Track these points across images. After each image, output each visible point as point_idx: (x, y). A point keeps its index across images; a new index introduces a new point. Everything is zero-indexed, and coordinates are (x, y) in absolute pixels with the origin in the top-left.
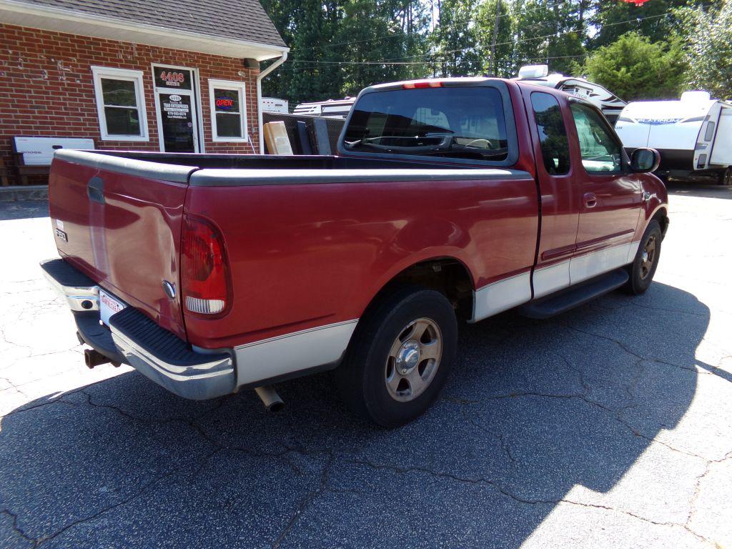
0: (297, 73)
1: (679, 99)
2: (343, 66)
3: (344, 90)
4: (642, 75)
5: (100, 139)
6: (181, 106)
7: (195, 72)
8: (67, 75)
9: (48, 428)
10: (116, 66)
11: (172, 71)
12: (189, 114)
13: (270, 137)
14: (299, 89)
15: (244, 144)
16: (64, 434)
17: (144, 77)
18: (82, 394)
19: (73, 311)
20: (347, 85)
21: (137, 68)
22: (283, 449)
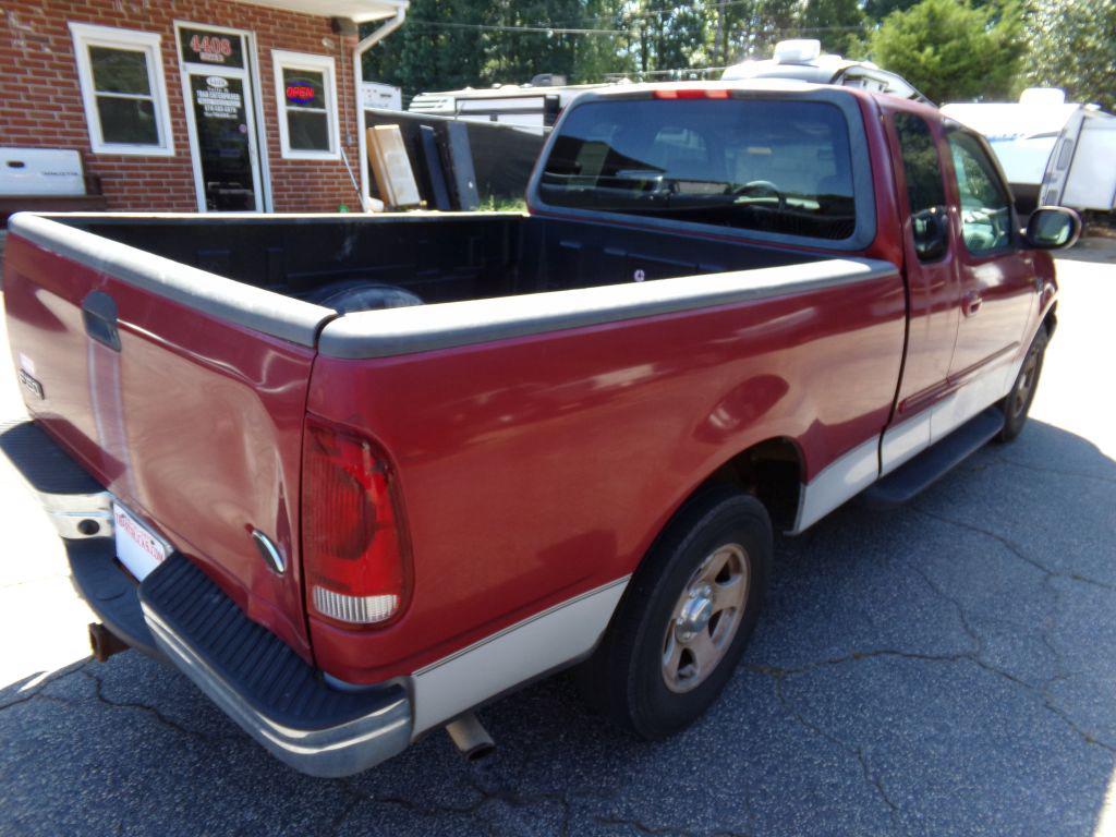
0: (410, 40)
1: (1017, 101)
2: (486, 32)
3: (487, 71)
4: (957, 59)
5: (90, 151)
6: (228, 96)
7: (249, 38)
8: (28, 37)
9: (23, 761)
10: (112, 24)
11: (212, 35)
12: (241, 112)
13: (377, 152)
14: (415, 68)
15: (334, 163)
16: (54, 777)
17: (164, 46)
18: (84, 677)
19: (65, 539)
20: (493, 63)
21: (149, 29)
22: (475, 796)
